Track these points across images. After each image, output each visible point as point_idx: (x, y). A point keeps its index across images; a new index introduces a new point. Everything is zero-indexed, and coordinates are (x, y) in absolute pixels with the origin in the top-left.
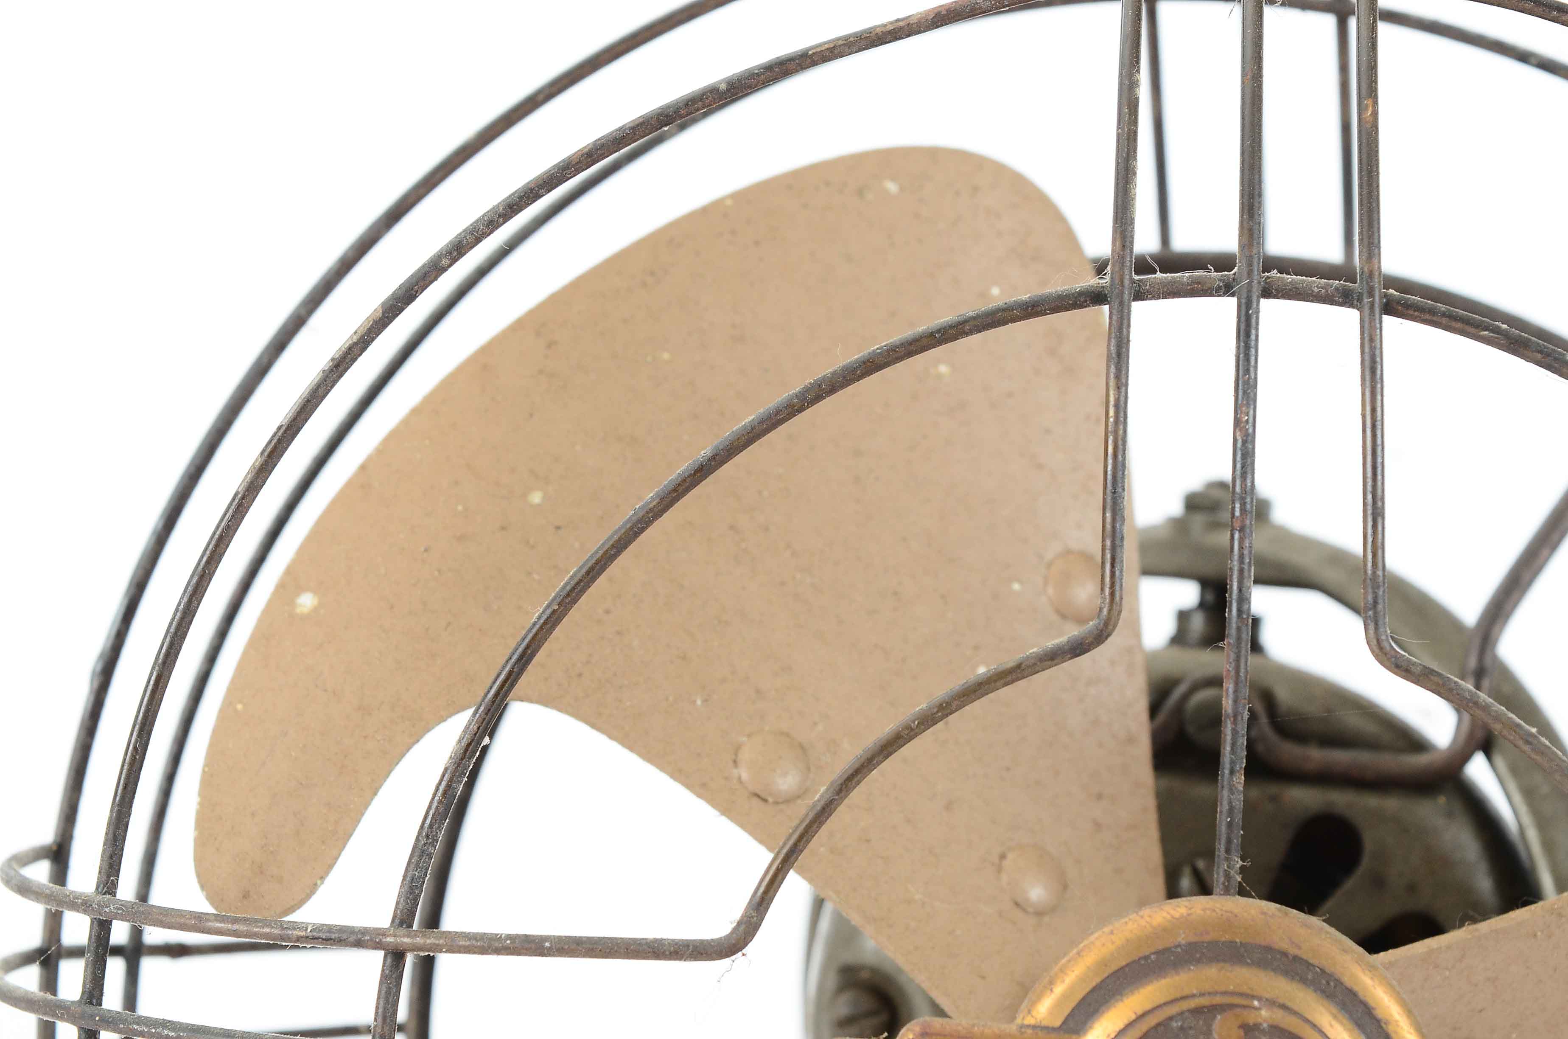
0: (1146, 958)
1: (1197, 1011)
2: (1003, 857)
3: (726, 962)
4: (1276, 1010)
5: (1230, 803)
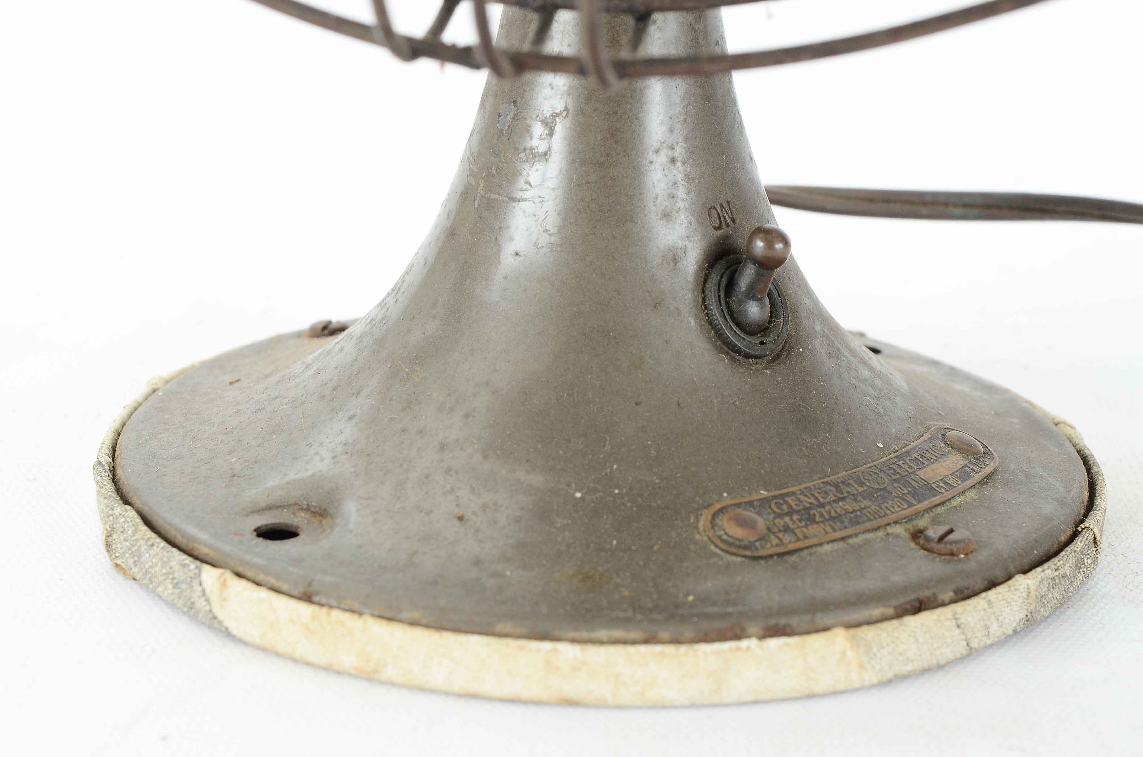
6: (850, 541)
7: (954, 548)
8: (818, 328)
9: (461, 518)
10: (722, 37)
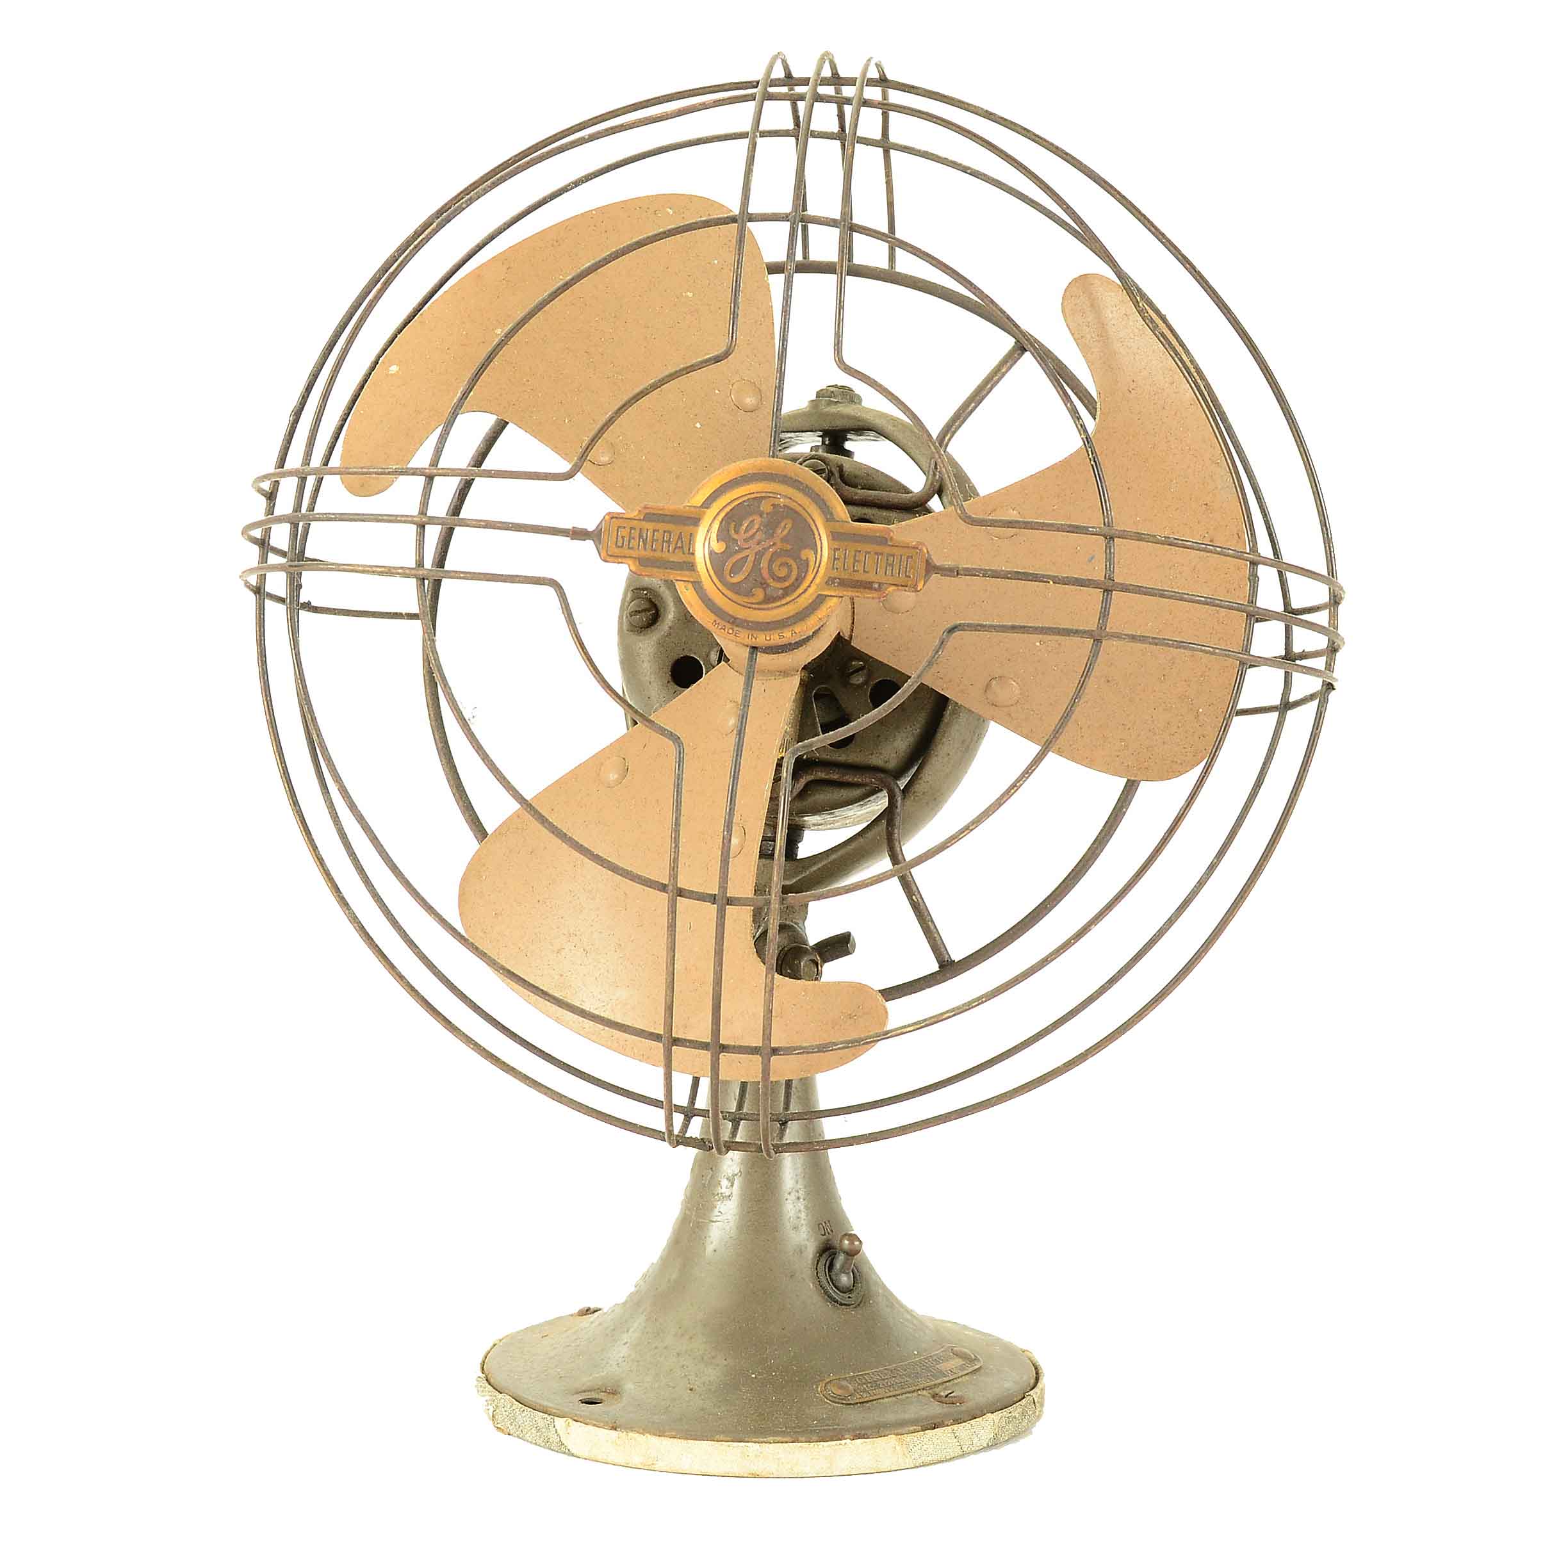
1: (755, 499)
3: (567, 482)
4: (786, 499)
6: (898, 1397)
7: (954, 1400)
8: (880, 1291)
9: (691, 1390)
10: (823, 1132)
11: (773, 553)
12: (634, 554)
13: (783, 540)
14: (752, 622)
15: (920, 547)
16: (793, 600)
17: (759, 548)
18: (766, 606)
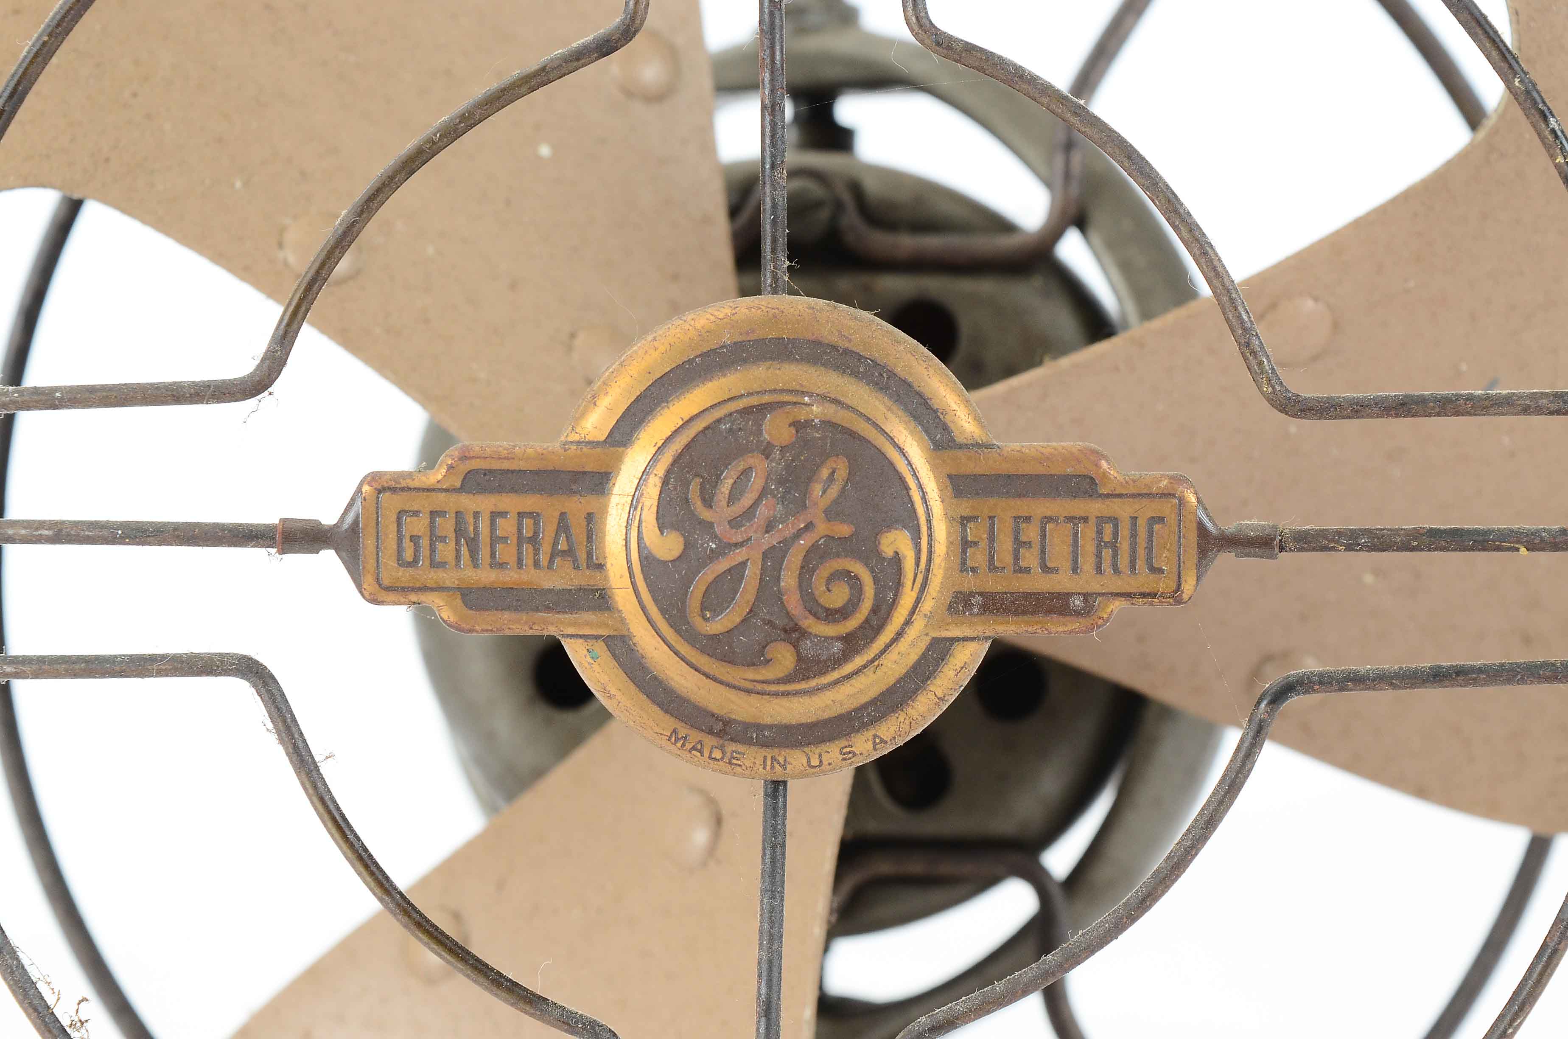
0: (690, 361)
1: (746, 412)
2: (573, 336)
3: (252, 402)
4: (827, 405)
5: (773, 200)
11: (814, 547)
12: (449, 577)
13: (830, 514)
14: (770, 727)
15: (1179, 489)
16: (872, 661)
17: (771, 540)
18: (803, 686)
